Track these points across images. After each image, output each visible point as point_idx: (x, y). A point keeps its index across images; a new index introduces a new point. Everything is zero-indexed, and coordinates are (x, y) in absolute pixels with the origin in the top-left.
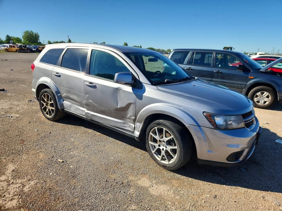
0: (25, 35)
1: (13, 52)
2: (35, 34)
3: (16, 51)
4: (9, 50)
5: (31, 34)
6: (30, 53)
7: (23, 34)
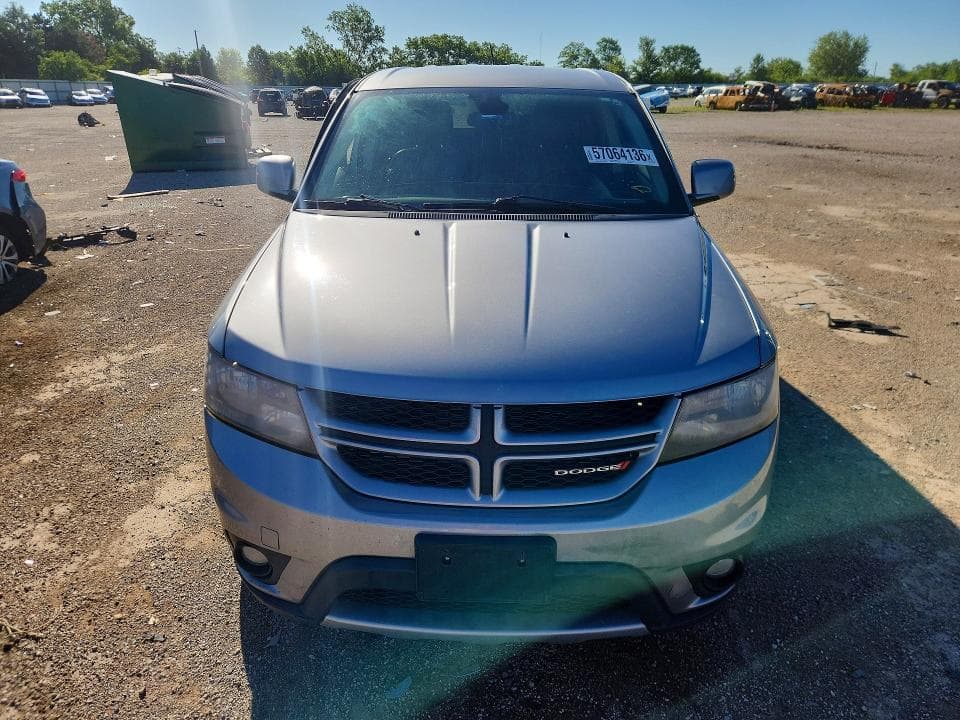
0: (820, 48)
1: (725, 109)
2: (856, 44)
3: (737, 107)
4: (718, 104)
5: (839, 46)
6: (775, 110)
7: (815, 46)
